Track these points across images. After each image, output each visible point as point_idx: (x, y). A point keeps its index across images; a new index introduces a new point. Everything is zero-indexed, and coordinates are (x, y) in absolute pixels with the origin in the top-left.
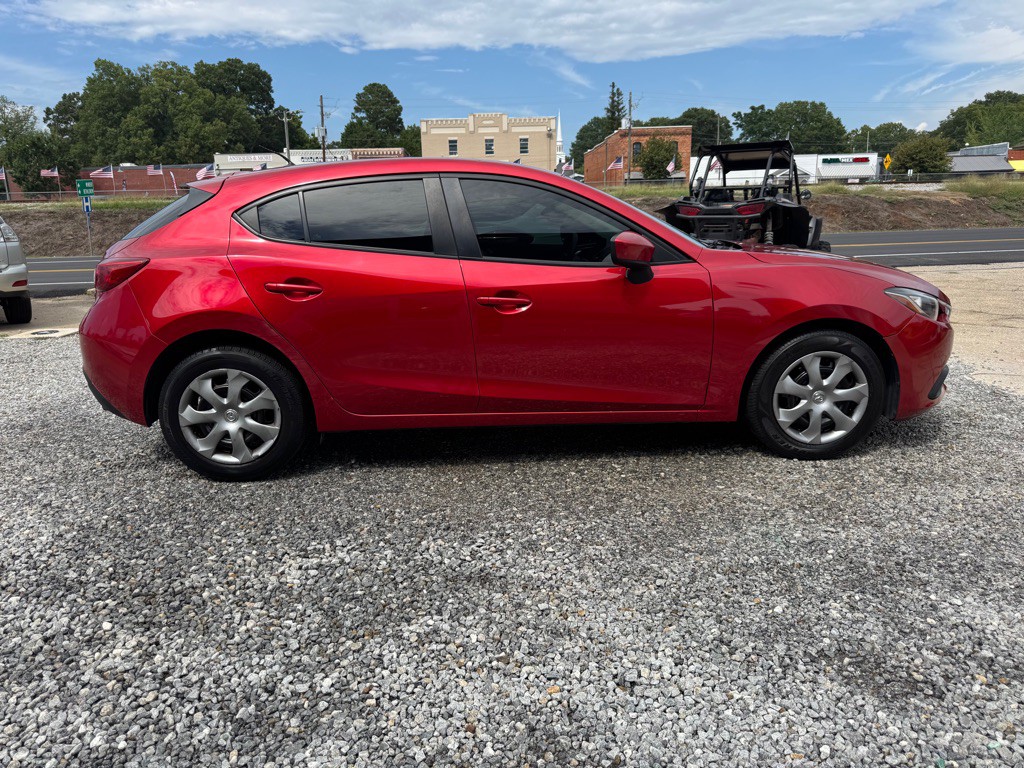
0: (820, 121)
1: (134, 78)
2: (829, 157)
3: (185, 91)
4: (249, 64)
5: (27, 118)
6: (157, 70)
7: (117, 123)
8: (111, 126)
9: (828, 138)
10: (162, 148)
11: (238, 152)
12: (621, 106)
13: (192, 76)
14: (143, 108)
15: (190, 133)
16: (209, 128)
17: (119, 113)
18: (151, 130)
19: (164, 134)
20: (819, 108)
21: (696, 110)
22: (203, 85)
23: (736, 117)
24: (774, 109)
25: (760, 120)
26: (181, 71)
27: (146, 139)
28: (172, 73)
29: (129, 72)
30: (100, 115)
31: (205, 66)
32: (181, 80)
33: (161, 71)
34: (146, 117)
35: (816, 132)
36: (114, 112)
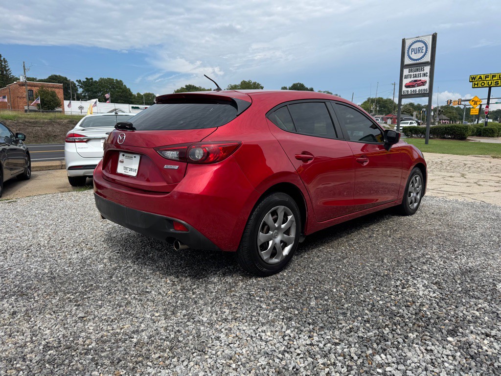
0: (121, 89)
2: (134, 106)
9: (126, 97)
12: (7, 68)
20: (120, 83)
21: (56, 76)
23: (79, 82)
24: (98, 81)
25: (92, 85)
35: (120, 94)
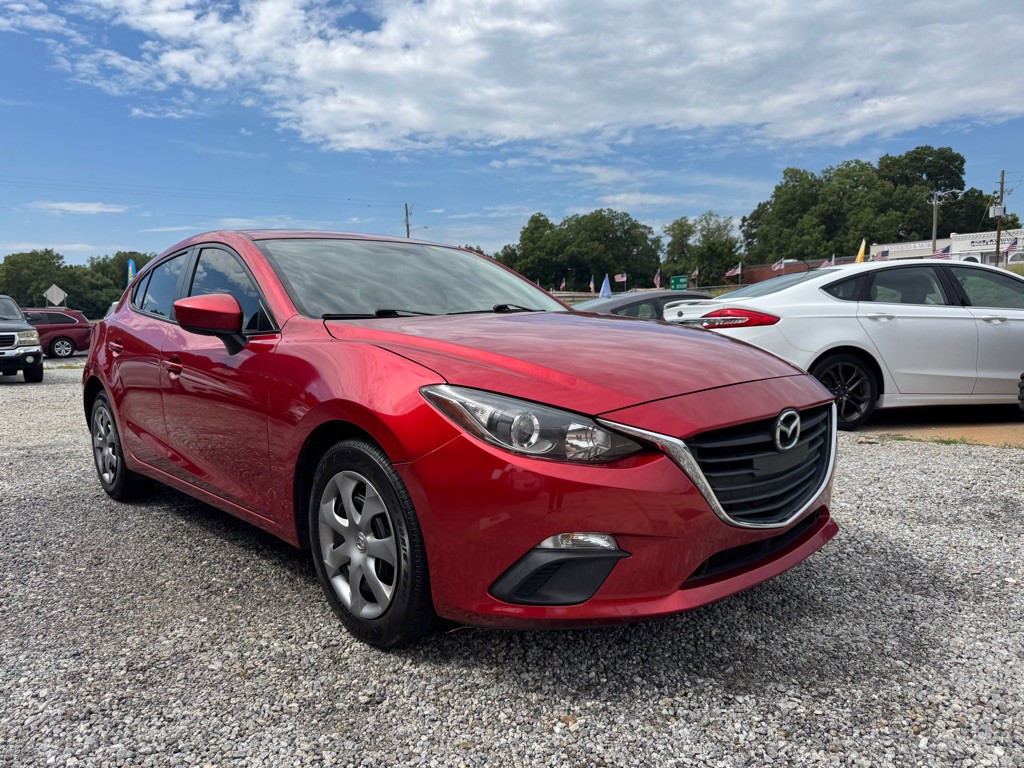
1: (816, 181)
3: (865, 185)
4: (939, 149)
5: (725, 227)
6: (839, 170)
7: (794, 223)
8: (787, 227)
10: (831, 242)
11: (912, 240)
13: (875, 171)
14: (821, 207)
15: (860, 227)
16: (882, 218)
17: (798, 215)
18: (823, 227)
19: (837, 229)
22: (884, 177)
26: (863, 167)
27: (816, 235)
28: (854, 170)
29: (812, 175)
30: (780, 218)
31: (890, 159)
32: (861, 176)
33: (843, 171)
34: (822, 215)
36: (793, 214)
